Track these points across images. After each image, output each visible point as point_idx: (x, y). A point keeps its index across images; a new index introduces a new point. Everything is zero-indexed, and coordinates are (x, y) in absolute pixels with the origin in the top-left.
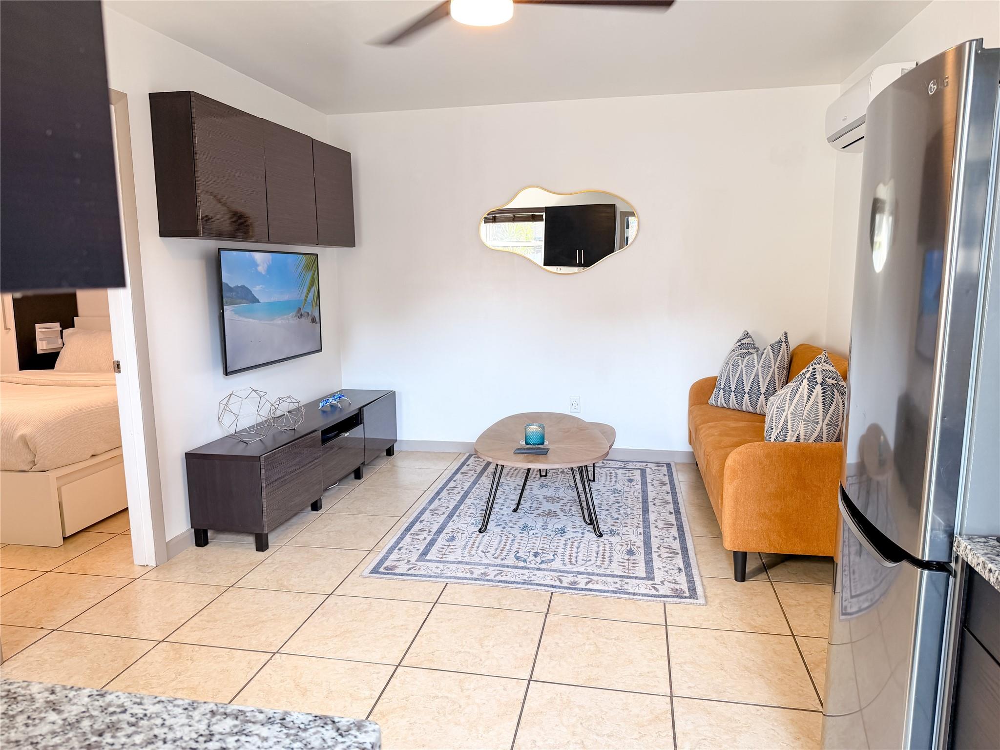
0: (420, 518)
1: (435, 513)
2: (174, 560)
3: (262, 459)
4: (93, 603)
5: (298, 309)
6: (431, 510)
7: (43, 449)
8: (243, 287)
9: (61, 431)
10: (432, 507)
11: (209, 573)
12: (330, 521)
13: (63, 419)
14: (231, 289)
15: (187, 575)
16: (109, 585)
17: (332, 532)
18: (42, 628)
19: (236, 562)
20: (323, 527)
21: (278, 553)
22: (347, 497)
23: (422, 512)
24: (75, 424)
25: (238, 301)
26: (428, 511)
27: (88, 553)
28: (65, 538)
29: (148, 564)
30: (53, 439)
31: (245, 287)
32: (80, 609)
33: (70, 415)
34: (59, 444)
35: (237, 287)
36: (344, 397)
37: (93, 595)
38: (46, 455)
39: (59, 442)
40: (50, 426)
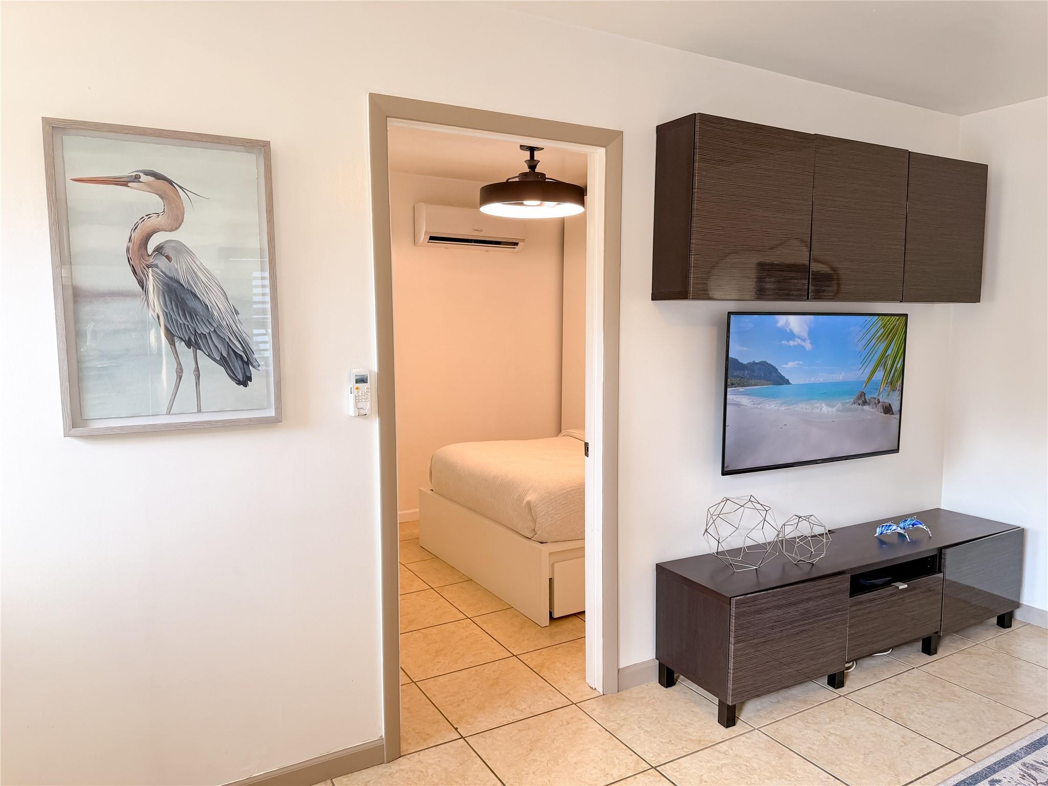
0: (995, 772)
1: (1030, 775)
2: (624, 694)
3: (733, 601)
4: (515, 718)
5: (859, 394)
6: (1024, 764)
7: (542, 519)
8: (763, 364)
9: (563, 504)
10: (1029, 759)
11: (646, 731)
12: (843, 714)
13: (567, 492)
14: (742, 367)
15: (622, 722)
16: (545, 699)
17: (836, 735)
18: (456, 729)
19: (685, 730)
20: (828, 720)
21: (742, 738)
22: (893, 680)
23: (1004, 763)
24: (580, 498)
25: (753, 382)
26: (1018, 764)
27: (560, 647)
28: (552, 618)
29: (597, 688)
30: (554, 511)
31: (767, 364)
32: (502, 720)
33: (576, 488)
34: (559, 517)
35: (754, 363)
36: (921, 526)
37: (524, 706)
38: (544, 526)
39: (559, 515)
40: (553, 497)
